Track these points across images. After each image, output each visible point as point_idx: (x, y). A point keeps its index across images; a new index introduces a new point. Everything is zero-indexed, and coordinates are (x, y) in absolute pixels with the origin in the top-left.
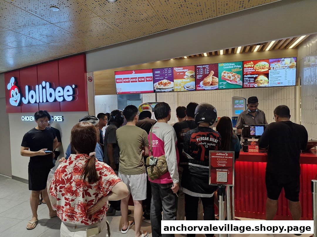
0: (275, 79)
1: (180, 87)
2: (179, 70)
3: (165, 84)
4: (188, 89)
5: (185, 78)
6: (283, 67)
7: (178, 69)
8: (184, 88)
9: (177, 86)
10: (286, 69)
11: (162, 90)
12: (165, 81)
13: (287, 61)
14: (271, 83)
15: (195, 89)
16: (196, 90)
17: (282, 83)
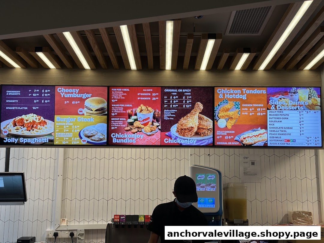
0: (280, 132)
1: (70, 135)
2: (69, 93)
3: (32, 126)
4: (89, 140)
5: (83, 114)
6: (295, 106)
7: (67, 90)
8: (79, 138)
9: (61, 131)
10: (301, 111)
11: (22, 140)
12: (31, 117)
13: (303, 94)
14: (273, 139)
15: (105, 141)
16: (109, 144)
17: (294, 141)
